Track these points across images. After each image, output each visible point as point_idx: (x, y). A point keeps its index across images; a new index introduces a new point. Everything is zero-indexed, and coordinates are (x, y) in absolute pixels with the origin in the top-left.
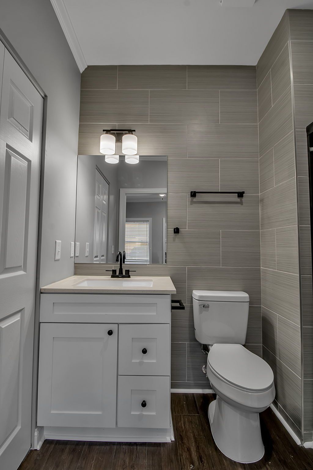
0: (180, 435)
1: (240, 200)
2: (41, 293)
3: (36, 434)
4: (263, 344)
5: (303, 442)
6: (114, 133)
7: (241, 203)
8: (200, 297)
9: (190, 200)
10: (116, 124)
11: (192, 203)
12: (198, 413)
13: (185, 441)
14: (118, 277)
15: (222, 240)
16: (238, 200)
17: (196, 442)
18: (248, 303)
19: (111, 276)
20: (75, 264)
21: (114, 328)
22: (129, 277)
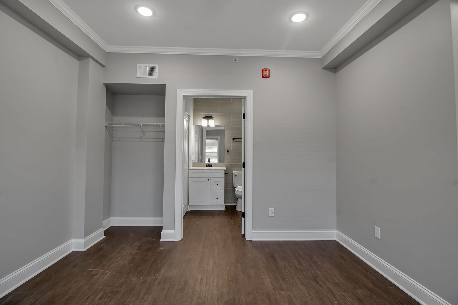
2: (189, 170)
3: (189, 207)
6: (207, 118)
8: (234, 173)
10: (207, 114)
11: (233, 142)
14: (208, 167)
19: (206, 167)
20: (193, 163)
21: (209, 179)
22: (212, 167)
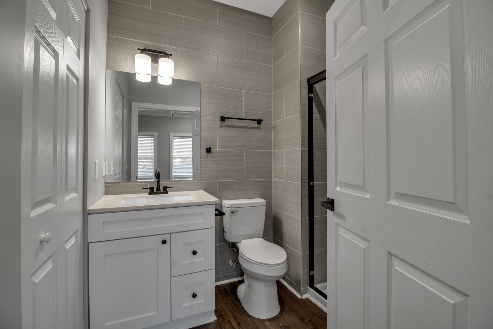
0: (220, 314)
1: (259, 126)
2: (89, 214)
4: (273, 236)
5: (302, 296)
6: (149, 53)
7: (259, 128)
8: (231, 205)
9: (220, 124)
10: (149, 44)
11: (222, 126)
12: (230, 296)
13: (225, 317)
14: (156, 193)
15: (245, 158)
16: (257, 126)
17: (233, 315)
18: (265, 207)
19: (148, 194)
20: (105, 183)
21: (167, 237)
22: (167, 193)
